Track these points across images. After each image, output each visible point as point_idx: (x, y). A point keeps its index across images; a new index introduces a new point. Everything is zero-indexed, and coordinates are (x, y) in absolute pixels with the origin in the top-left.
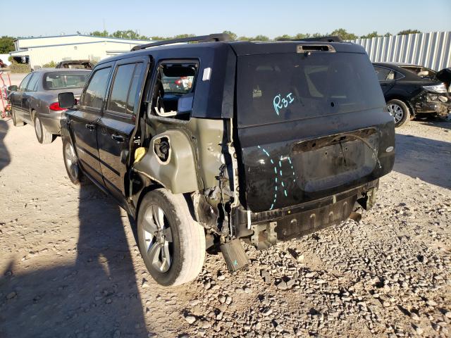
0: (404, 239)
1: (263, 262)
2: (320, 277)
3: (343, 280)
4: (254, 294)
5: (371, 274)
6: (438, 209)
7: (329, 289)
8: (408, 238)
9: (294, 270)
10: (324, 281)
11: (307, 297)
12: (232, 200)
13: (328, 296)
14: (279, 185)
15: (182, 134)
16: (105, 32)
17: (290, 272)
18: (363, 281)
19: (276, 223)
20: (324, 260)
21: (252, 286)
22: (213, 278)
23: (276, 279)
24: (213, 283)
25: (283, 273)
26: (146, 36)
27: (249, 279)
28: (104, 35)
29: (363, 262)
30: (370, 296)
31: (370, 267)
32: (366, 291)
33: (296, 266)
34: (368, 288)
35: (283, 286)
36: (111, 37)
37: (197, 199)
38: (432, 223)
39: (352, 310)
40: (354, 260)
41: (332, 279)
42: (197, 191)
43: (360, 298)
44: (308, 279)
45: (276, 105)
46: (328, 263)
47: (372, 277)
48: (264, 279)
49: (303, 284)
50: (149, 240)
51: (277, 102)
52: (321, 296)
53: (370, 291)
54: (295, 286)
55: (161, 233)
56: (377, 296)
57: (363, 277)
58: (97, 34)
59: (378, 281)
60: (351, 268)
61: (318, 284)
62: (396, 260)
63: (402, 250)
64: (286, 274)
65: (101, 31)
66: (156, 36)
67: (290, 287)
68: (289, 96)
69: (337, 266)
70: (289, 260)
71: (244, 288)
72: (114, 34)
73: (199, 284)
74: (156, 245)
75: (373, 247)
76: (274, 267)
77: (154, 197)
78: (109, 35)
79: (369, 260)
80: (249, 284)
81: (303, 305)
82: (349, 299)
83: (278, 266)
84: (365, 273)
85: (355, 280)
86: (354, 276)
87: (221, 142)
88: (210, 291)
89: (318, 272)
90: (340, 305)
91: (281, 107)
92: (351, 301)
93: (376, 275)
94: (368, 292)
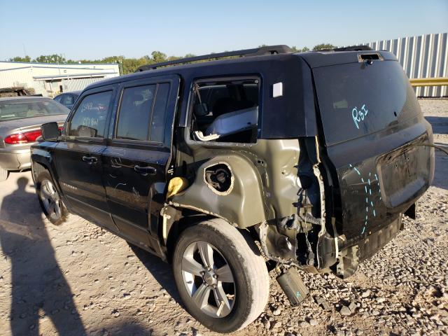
0: (429, 242)
1: (311, 287)
2: (377, 295)
3: (400, 294)
4: (322, 326)
5: (424, 284)
6: (439, 208)
7: (393, 308)
8: (432, 240)
9: (346, 291)
10: (384, 300)
11: (377, 320)
12: (318, 228)
13: (398, 316)
14: (369, 205)
15: (241, 159)
16: (27, 57)
17: (344, 294)
18: (421, 292)
19: (357, 246)
20: (369, 275)
21: (314, 317)
22: (269, 315)
23: (335, 304)
24: (271, 319)
25: (337, 296)
26: (72, 60)
27: (306, 309)
28: (27, 60)
29: (408, 272)
30: (434, 308)
31: (418, 276)
32: (428, 303)
33: (346, 286)
34: (430, 300)
35: (346, 311)
36: (34, 62)
37: (264, 231)
38: (443, 223)
39: (430, 327)
40: (398, 270)
41: (389, 295)
42: (264, 222)
43: (429, 313)
44: (367, 300)
45: (355, 119)
46: (374, 278)
47: (427, 287)
48: (321, 305)
49: (364, 306)
50: (190, 282)
51: (355, 116)
52: (390, 317)
53: (432, 303)
54: (357, 309)
55: (212, 274)
56: (441, 306)
57: (419, 289)
58: (18, 60)
59: (434, 290)
60: (400, 279)
61: (380, 304)
62: (437, 264)
63: (435, 254)
64: (341, 297)
65: (23, 57)
66: (83, 60)
67: (353, 311)
68: (363, 108)
69: (385, 280)
70: (335, 281)
71: (308, 320)
72: (38, 59)
73: (256, 324)
74: (203, 287)
75: (407, 255)
76: (325, 291)
77: (200, 232)
78: (31, 60)
79: (413, 270)
80: (309, 315)
81: (379, 330)
82: (419, 315)
83: (329, 290)
84: (418, 284)
85: (412, 293)
86: (409, 288)
87: (296, 164)
88: (274, 330)
89: (371, 289)
90: (415, 324)
91: (359, 121)
92: (422, 318)
93: (430, 285)
94: (431, 304)
